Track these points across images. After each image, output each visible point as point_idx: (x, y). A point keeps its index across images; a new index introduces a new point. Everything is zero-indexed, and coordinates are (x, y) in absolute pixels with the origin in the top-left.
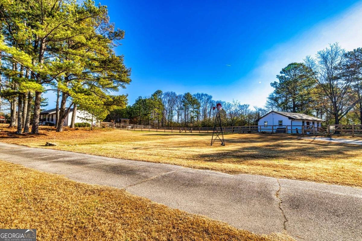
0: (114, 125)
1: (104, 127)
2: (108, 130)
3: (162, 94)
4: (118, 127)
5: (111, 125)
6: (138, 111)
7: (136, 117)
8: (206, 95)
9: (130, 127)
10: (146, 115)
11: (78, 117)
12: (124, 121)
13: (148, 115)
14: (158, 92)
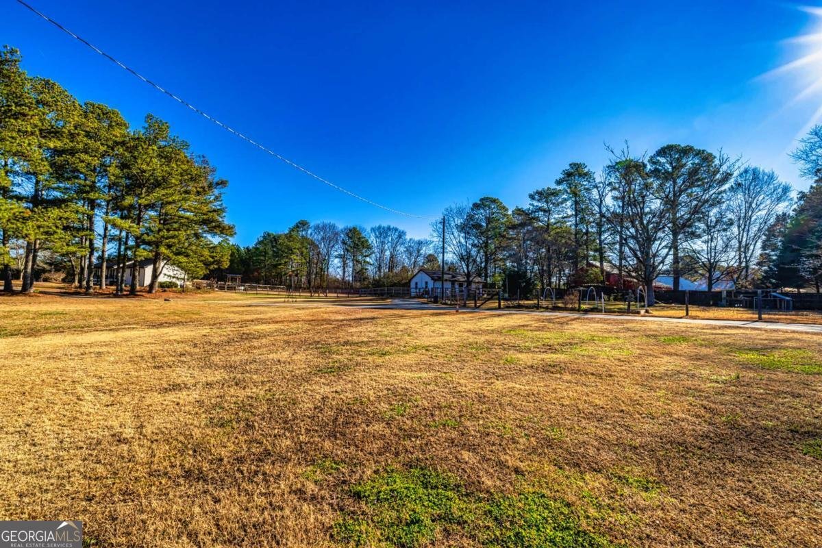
0: (215, 286)
1: (199, 288)
2: (205, 292)
3: (308, 228)
4: (222, 288)
5: (209, 285)
6: (262, 258)
7: (257, 270)
8: (396, 230)
9: (243, 288)
10: (275, 266)
11: (165, 275)
12: (232, 279)
13: (279, 267)
14: (303, 224)
